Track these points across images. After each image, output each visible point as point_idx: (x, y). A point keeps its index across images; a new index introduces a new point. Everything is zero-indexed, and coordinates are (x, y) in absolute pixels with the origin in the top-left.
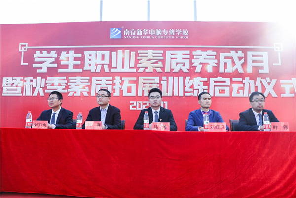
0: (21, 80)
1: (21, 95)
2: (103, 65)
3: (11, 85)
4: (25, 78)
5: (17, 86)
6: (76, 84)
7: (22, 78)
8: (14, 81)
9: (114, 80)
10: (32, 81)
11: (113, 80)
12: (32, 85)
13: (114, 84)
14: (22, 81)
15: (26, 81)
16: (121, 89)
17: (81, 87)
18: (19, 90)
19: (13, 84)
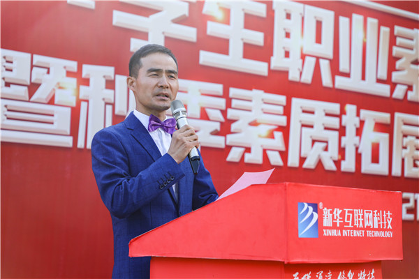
0: (69, 74)
1: (67, 141)
2: (318, 58)
3: (23, 92)
4: (88, 70)
5: (51, 102)
6: (250, 117)
7: (73, 65)
8: (38, 74)
9: (344, 117)
10: (110, 84)
11: (339, 116)
12: (113, 105)
13: (342, 131)
14: (74, 81)
15: (86, 82)
16: (357, 149)
17: (264, 130)
18: (62, 119)
19: (33, 88)
